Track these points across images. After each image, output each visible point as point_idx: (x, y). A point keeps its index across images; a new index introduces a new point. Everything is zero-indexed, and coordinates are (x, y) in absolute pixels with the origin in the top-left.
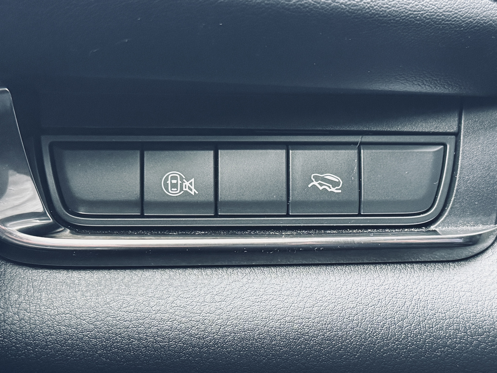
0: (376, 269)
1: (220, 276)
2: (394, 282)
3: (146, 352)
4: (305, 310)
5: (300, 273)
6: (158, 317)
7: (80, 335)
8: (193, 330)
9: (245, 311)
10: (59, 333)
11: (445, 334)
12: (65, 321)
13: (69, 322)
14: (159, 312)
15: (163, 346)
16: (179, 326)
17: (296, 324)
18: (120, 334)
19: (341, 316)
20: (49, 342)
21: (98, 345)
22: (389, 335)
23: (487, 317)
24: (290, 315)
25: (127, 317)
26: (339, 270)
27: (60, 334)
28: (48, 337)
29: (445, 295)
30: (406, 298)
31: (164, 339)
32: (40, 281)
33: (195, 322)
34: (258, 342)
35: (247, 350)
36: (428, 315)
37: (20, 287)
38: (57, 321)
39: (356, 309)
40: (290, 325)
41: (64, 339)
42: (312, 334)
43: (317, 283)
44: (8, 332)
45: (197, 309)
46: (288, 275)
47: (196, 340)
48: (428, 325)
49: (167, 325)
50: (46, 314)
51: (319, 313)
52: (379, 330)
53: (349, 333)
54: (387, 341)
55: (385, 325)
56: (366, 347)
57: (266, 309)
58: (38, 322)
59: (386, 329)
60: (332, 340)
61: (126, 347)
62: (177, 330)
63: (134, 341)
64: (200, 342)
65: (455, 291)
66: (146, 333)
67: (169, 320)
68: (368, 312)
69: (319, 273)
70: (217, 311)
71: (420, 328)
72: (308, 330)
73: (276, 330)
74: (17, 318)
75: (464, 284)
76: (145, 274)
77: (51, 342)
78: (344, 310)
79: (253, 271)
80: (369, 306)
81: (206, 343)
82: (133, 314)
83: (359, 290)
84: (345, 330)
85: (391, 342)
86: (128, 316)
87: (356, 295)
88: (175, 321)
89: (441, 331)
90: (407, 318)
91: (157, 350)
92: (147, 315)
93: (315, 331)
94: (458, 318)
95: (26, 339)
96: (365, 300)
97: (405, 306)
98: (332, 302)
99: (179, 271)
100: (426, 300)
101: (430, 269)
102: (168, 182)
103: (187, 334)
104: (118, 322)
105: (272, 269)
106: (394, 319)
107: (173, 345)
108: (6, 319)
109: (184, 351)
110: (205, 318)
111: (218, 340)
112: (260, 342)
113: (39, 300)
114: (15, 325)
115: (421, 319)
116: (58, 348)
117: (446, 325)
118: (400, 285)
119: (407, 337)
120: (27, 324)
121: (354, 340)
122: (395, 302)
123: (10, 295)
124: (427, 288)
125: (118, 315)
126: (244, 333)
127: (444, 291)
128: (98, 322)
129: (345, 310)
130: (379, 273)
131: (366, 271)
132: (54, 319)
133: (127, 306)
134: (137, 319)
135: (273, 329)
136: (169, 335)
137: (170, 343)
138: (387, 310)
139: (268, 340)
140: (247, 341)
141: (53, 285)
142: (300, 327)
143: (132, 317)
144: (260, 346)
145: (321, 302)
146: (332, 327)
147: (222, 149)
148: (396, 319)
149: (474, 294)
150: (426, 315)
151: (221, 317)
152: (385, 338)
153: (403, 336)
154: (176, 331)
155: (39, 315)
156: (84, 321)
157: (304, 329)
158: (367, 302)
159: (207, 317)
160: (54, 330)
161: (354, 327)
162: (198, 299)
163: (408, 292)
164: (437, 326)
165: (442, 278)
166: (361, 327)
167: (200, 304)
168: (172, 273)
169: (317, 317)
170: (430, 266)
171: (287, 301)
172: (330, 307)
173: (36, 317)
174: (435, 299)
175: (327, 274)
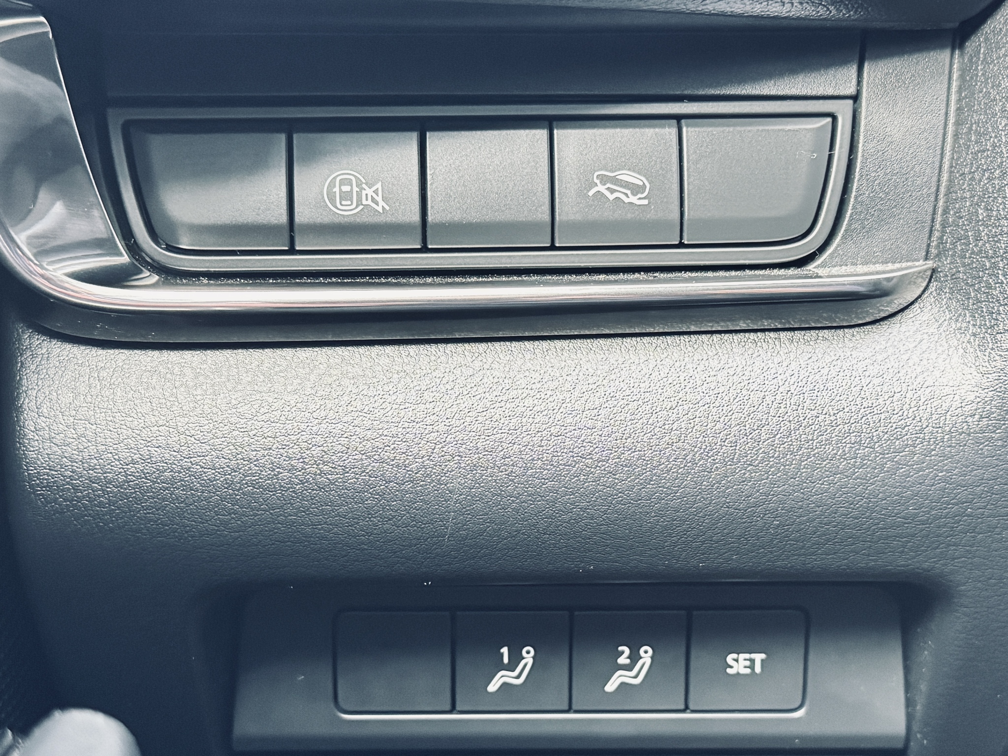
0: (713, 341)
1: (433, 358)
2: (744, 363)
3: (303, 491)
4: (584, 413)
5: (574, 350)
6: (323, 430)
7: (186, 462)
8: (386, 452)
9: (479, 418)
10: (148, 459)
11: (835, 452)
12: (157, 438)
13: (165, 440)
14: (325, 421)
15: (333, 480)
16: (361, 445)
17: (569, 439)
18: (257, 460)
19: (649, 423)
20: (130, 475)
21: (218, 480)
22: (735, 454)
23: (911, 419)
24: (558, 423)
25: (268, 430)
26: (646, 345)
27: (149, 461)
28: (129, 467)
29: (835, 383)
30: (765, 390)
31: (334, 468)
32: (112, 370)
33: (388, 438)
34: (502, 472)
35: (483, 487)
36: (805, 418)
37: (77, 380)
38: (144, 438)
39: (676, 410)
40: (560, 441)
41: (158, 470)
42: (598, 456)
43: (606, 368)
44: (57, 459)
45: (393, 416)
46: (555, 354)
47: (392, 469)
48: (805, 436)
49: (340, 444)
50: (124, 427)
51: (610, 418)
52: (718, 447)
53: (663, 452)
54: (732, 465)
55: (728, 437)
56: (695, 477)
57: (515, 413)
58: (110, 440)
59: (730, 445)
60: (635, 465)
61: (267, 483)
62: (358, 453)
63: (281, 473)
64: (399, 472)
65: (854, 376)
66: (302, 457)
67: (342, 435)
68: (698, 416)
69: (610, 349)
70: (428, 418)
71: (791, 441)
72: (592, 448)
73: (534, 450)
74: (73, 434)
75: (869, 365)
76: (298, 355)
77: (134, 476)
78: (654, 412)
79: (492, 348)
80: (700, 405)
81: (410, 475)
82: (278, 425)
83: (682, 378)
84: (658, 447)
85: (738, 467)
86: (270, 428)
87: (676, 387)
88: (355, 437)
89: (828, 446)
90: (768, 425)
91: (322, 488)
92: (303, 426)
93: (603, 451)
94: (858, 423)
95: (90, 470)
96: (692, 394)
97: (763, 404)
98: (633, 400)
99: (360, 349)
100: (802, 392)
101: (809, 339)
102: (334, 190)
103: (375, 459)
104: (253, 440)
105: (526, 344)
106: (745, 426)
107: (351, 479)
108: (53, 435)
109: (371, 489)
110: (408, 430)
111: (430, 469)
112: (506, 471)
113: (111, 403)
114: (70, 445)
115: (792, 425)
116: (146, 486)
117: (836, 436)
118: (755, 369)
119: (767, 456)
120: (90, 444)
121: (673, 465)
122: (745, 398)
123: (60, 394)
124: (803, 372)
125: (253, 427)
126: (476, 456)
127: (833, 376)
128: (217, 440)
129: (656, 413)
130: (717, 347)
131: (695, 346)
132: (139, 435)
133: (267, 411)
134: (286, 435)
135: (529, 447)
136: (345, 460)
137: (346, 475)
138: (732, 412)
139: (520, 468)
140: (483, 470)
141: (135, 376)
142: (576, 444)
143: (278, 430)
144: (505, 478)
145: (613, 399)
146: (633, 442)
147: (433, 130)
148: (748, 426)
149: (887, 380)
150: (802, 419)
151: (436, 428)
152: (729, 461)
153: (761, 455)
154: (356, 454)
155: (112, 429)
156: (192, 439)
157: (584, 447)
158: (696, 398)
159: (411, 429)
160: (140, 454)
161: (673, 443)
162: (394, 397)
163: (769, 379)
164: (820, 438)
165: (831, 354)
166: (686, 441)
167: (397, 406)
168: (346, 353)
169: (606, 425)
170: (809, 335)
171: (553, 400)
172: (630, 408)
173: (106, 431)
174: (817, 390)
175: (623, 351)
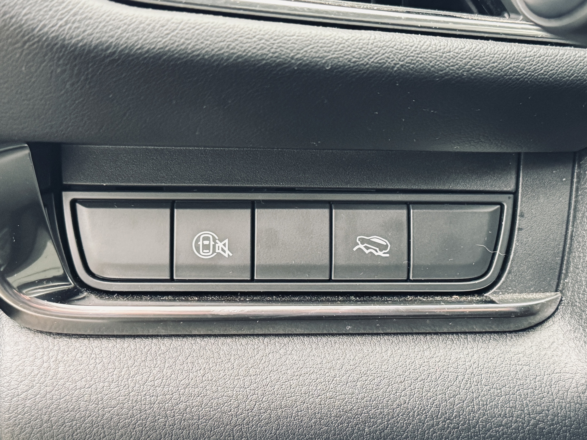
0: (427, 339)
1: (256, 347)
2: (446, 354)
4: (348, 384)
5: (342, 343)
8: (225, 406)
9: (283, 386)
11: (500, 412)
14: (188, 386)
16: (210, 402)
17: (338, 401)
19: (387, 391)
22: (439, 413)
23: (546, 393)
24: (332, 390)
26: (386, 341)
29: (501, 369)
30: (458, 372)
31: (194, 416)
33: (228, 398)
34: (296, 420)
36: (482, 391)
39: (403, 384)
40: (332, 401)
42: (355, 411)
43: (361, 355)
45: (230, 384)
46: (331, 345)
47: (229, 417)
48: (482, 402)
49: (197, 401)
51: (363, 387)
52: (429, 408)
53: (395, 410)
54: (437, 419)
55: (435, 402)
56: (414, 426)
57: (305, 383)
59: (436, 406)
60: (378, 417)
62: (208, 407)
64: (233, 419)
65: (512, 364)
66: (174, 409)
67: (199, 395)
68: (417, 388)
69: (364, 343)
70: (252, 385)
71: (473, 405)
72: (352, 407)
73: (317, 407)
75: (521, 357)
76: (173, 342)
78: (390, 385)
79: (292, 341)
80: (418, 381)
83: (408, 363)
84: (392, 406)
85: (441, 420)
87: (404, 368)
89: (496, 409)
90: (460, 394)
93: (359, 408)
94: (514, 394)
96: (413, 374)
97: (457, 381)
98: (377, 376)
99: (212, 340)
100: (480, 374)
101: (485, 339)
102: (199, 243)
103: (219, 411)
105: (313, 338)
106: (445, 395)
110: (239, 393)
111: (252, 418)
112: (299, 419)
115: (474, 395)
117: (501, 402)
118: (452, 358)
119: (458, 414)
121: (401, 418)
122: (446, 377)
124: (481, 361)
126: (281, 410)
127: (499, 364)
130: (429, 344)
131: (416, 342)
133: (153, 379)
134: (164, 394)
135: (313, 405)
136: (200, 411)
138: (437, 386)
139: (308, 418)
140: (285, 419)
142: (342, 404)
144: (298, 424)
145: (365, 376)
146: (377, 404)
147: (259, 207)
148: (447, 395)
149: (532, 368)
150: (480, 391)
151: (257, 392)
152: (435, 416)
153: (455, 414)
157: (347, 406)
158: (416, 376)
159: (241, 393)
161: (401, 404)
163: (461, 365)
164: (491, 403)
165: (498, 349)
166: (410, 404)
167: (233, 378)
168: (203, 342)
169: (361, 392)
170: (485, 337)
171: (328, 375)
172: (375, 381)
174: (490, 373)
175: (372, 345)
